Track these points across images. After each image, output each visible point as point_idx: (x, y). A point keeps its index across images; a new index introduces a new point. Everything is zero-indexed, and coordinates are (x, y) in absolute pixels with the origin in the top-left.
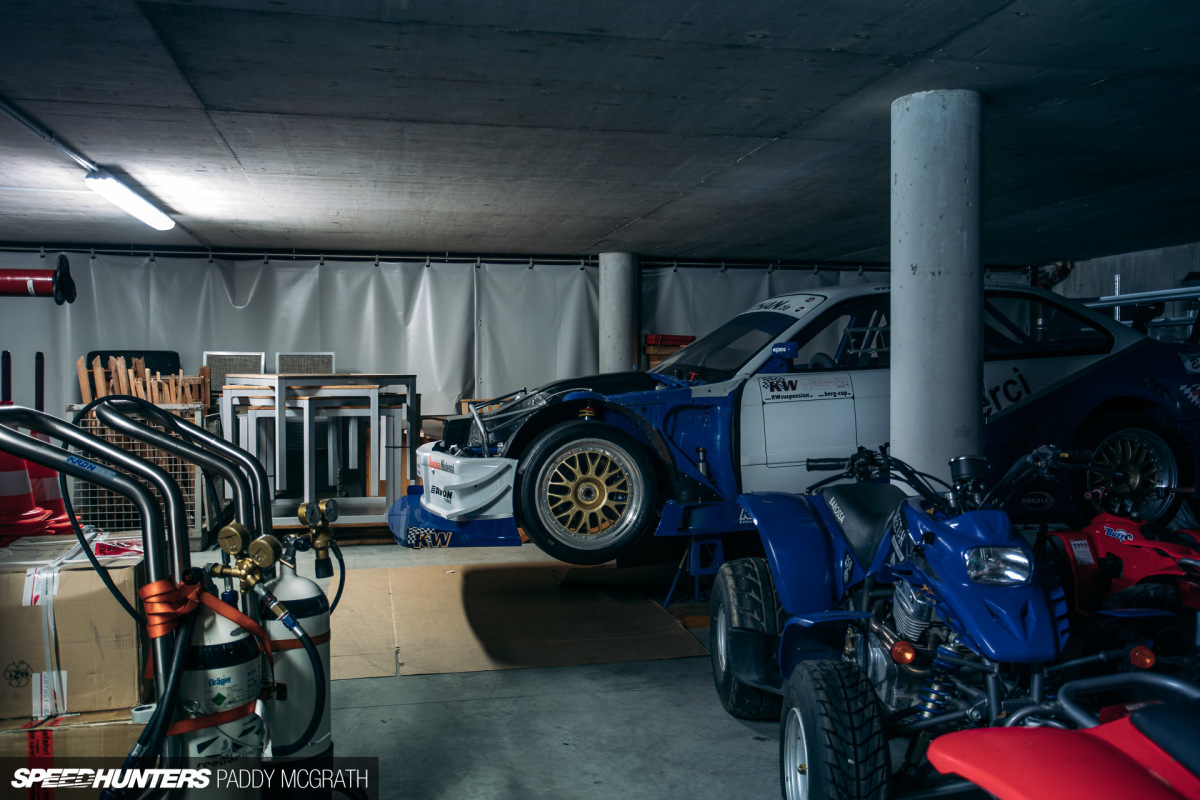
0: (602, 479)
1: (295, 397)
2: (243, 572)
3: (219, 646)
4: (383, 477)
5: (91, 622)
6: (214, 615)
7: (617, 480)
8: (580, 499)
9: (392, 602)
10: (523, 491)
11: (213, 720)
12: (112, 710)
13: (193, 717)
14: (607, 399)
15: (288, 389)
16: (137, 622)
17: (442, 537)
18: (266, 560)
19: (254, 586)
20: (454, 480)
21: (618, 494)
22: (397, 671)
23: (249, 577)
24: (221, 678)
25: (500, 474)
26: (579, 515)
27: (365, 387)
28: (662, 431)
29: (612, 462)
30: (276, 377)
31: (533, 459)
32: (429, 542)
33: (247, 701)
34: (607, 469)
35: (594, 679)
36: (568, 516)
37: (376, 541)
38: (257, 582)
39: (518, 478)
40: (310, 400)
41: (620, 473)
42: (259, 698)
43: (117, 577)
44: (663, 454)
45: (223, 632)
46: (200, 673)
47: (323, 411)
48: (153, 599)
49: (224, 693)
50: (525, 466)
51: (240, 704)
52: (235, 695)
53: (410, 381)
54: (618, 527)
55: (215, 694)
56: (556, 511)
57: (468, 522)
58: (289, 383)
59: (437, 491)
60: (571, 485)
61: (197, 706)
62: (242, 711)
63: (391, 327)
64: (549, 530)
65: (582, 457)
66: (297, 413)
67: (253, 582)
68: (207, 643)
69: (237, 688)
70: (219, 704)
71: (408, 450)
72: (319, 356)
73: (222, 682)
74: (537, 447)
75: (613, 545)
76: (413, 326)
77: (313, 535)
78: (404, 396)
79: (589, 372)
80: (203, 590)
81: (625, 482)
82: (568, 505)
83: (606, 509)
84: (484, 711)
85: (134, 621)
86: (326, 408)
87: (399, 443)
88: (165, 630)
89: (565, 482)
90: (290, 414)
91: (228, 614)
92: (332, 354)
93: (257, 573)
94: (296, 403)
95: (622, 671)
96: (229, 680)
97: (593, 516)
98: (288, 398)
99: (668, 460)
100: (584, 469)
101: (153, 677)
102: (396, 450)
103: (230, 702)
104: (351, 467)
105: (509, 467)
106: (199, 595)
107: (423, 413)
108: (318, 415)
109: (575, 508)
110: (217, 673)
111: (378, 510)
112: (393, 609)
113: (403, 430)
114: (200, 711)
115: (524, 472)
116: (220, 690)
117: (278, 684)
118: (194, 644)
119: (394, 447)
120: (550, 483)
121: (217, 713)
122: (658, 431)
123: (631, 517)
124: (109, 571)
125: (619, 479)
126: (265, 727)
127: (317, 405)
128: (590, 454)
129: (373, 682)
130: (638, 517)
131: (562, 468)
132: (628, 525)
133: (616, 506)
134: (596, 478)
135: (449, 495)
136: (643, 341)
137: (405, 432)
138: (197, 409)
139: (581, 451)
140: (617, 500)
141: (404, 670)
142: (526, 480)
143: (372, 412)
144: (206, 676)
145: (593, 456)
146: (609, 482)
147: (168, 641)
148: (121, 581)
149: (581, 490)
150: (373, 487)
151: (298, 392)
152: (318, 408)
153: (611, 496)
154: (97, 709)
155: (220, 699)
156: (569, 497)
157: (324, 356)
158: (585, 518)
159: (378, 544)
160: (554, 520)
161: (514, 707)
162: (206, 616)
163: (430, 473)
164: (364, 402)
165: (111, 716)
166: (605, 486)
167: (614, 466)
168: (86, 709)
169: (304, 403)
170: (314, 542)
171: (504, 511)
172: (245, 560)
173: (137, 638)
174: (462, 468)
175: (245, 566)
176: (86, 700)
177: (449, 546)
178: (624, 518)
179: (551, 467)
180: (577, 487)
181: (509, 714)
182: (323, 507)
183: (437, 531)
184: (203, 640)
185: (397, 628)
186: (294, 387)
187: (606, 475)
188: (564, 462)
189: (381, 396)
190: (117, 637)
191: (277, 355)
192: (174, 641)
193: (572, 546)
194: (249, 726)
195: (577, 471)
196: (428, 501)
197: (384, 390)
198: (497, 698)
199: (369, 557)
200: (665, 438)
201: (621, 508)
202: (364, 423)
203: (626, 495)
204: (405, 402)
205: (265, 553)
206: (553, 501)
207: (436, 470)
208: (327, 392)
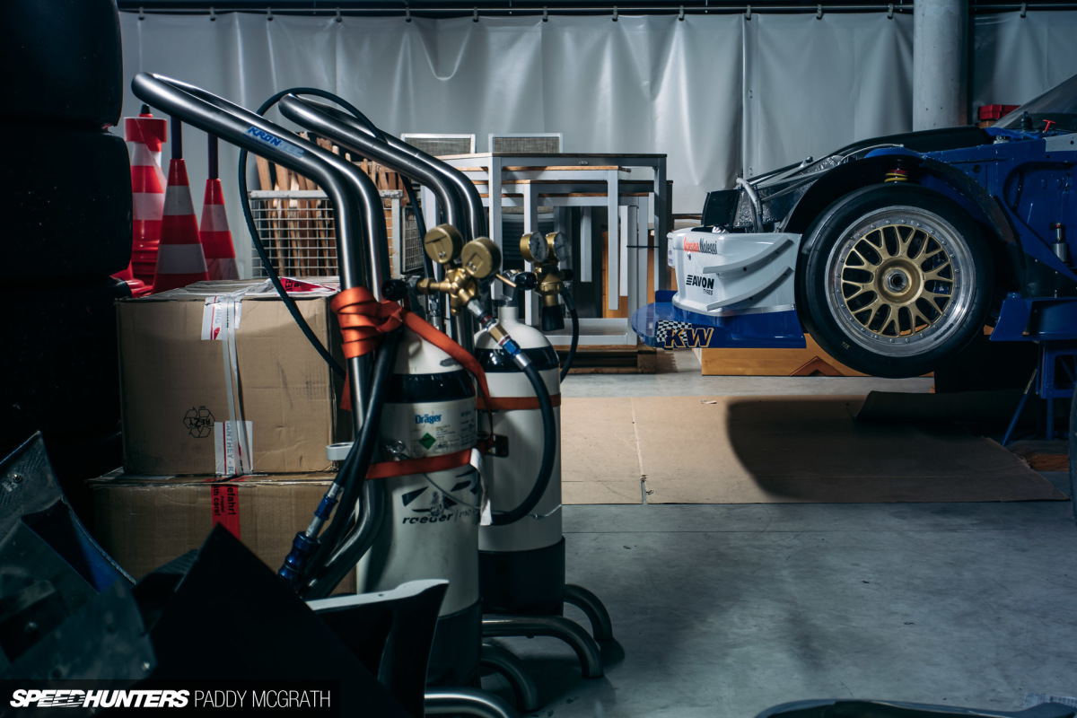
0: (916, 262)
1: (514, 181)
2: (455, 285)
3: (428, 376)
4: (624, 293)
5: (278, 364)
6: (420, 342)
7: (937, 265)
8: (886, 289)
9: (636, 430)
10: (808, 276)
11: (420, 466)
12: (304, 473)
13: (397, 459)
14: (924, 156)
15: (505, 170)
16: (331, 366)
17: (700, 333)
18: (482, 267)
19: (468, 302)
20: (718, 261)
21: (939, 283)
22: (643, 499)
23: (462, 292)
24: (430, 415)
25: (777, 253)
26: (884, 310)
27: (601, 167)
28: (1002, 198)
29: (931, 239)
30: (490, 154)
31: (822, 233)
32: (683, 340)
33: (461, 448)
34: (924, 248)
35: (904, 518)
36: (870, 311)
37: (615, 370)
38: (472, 299)
39: (802, 259)
40: (532, 183)
41: (942, 256)
42: (475, 447)
43: (306, 309)
44: (1003, 232)
45: (430, 360)
46: (404, 406)
47: (549, 199)
48: (349, 310)
49: (434, 434)
50: (811, 243)
51: (452, 450)
52: (446, 437)
53: (658, 161)
54: (938, 329)
55: (423, 434)
56: (853, 305)
57: (736, 317)
58: (506, 162)
59: (694, 281)
60: (873, 269)
61: (401, 446)
62: (454, 460)
63: (634, 100)
64: (843, 328)
65: (889, 232)
66: (516, 202)
67: (466, 298)
68: (413, 372)
69: (449, 430)
70: (428, 447)
71: (656, 250)
72: (542, 139)
73: (432, 419)
74: (828, 217)
75: (931, 352)
76: (662, 101)
77: (539, 274)
78: (652, 183)
79: (897, 129)
80: (407, 309)
81: (949, 266)
82: (869, 297)
83: (921, 303)
84: (756, 543)
85: (326, 365)
86: (552, 195)
87: (644, 241)
88: (363, 348)
89: (866, 265)
90: (507, 202)
91: (438, 342)
92: (558, 135)
93: (471, 287)
94: (514, 189)
95: (944, 512)
96: (438, 418)
97: (904, 313)
98: (504, 183)
99: (1011, 240)
100: (892, 249)
101: (351, 410)
102: (640, 250)
103: (440, 446)
104: (583, 280)
105: (789, 244)
106: (402, 315)
107: (675, 211)
108: (541, 205)
109: (879, 301)
110: (425, 409)
111: (618, 331)
112: (637, 438)
113: (649, 231)
114: (405, 452)
115: (809, 250)
116: (428, 429)
117: (498, 437)
118: (397, 371)
119: (638, 247)
120: (845, 266)
121: (425, 458)
122: (996, 197)
123: (959, 310)
124: (297, 302)
125: (941, 263)
126: (482, 483)
127: (542, 191)
128: (900, 228)
129: (613, 508)
130: (967, 314)
131: (862, 247)
132: (952, 325)
133: (936, 300)
134: (908, 260)
135: (711, 284)
136: (975, 115)
137: (653, 233)
138: (395, 197)
139: (886, 224)
140: (937, 291)
141: (650, 499)
142: (812, 260)
143: (610, 201)
144: (412, 411)
145: (905, 232)
146: (926, 266)
147: (367, 361)
148: (311, 314)
149: (887, 277)
150: (611, 303)
151: (516, 174)
152: (541, 196)
153: (929, 286)
154: (287, 471)
155: (428, 440)
156: (871, 286)
157: (548, 138)
158: (893, 315)
159: (617, 373)
160: (850, 316)
161: (796, 542)
162: (411, 342)
163: (686, 258)
164: (599, 187)
165: (303, 477)
166: (920, 272)
167: (933, 245)
168: (274, 471)
169: (524, 188)
170: (540, 284)
171: (782, 302)
172: (456, 271)
173: (331, 386)
174: (727, 245)
175: (457, 279)
176: (274, 459)
177: (709, 347)
178: (948, 315)
179: (846, 245)
180: (882, 272)
181: (790, 547)
182: (551, 241)
183: (694, 326)
184: (407, 367)
185: (643, 456)
186: (512, 168)
187: (922, 256)
188: (864, 238)
189: (621, 182)
190: (307, 383)
191: (491, 137)
192: (374, 363)
193: (875, 351)
194: (463, 479)
195: (882, 251)
196: (683, 296)
197: (625, 176)
198: (773, 531)
199: (606, 386)
200: (1007, 208)
201: (942, 302)
202: (599, 216)
203: (950, 284)
204: (652, 191)
205: (481, 258)
206: (849, 290)
207: (694, 255)
208: (554, 173)
